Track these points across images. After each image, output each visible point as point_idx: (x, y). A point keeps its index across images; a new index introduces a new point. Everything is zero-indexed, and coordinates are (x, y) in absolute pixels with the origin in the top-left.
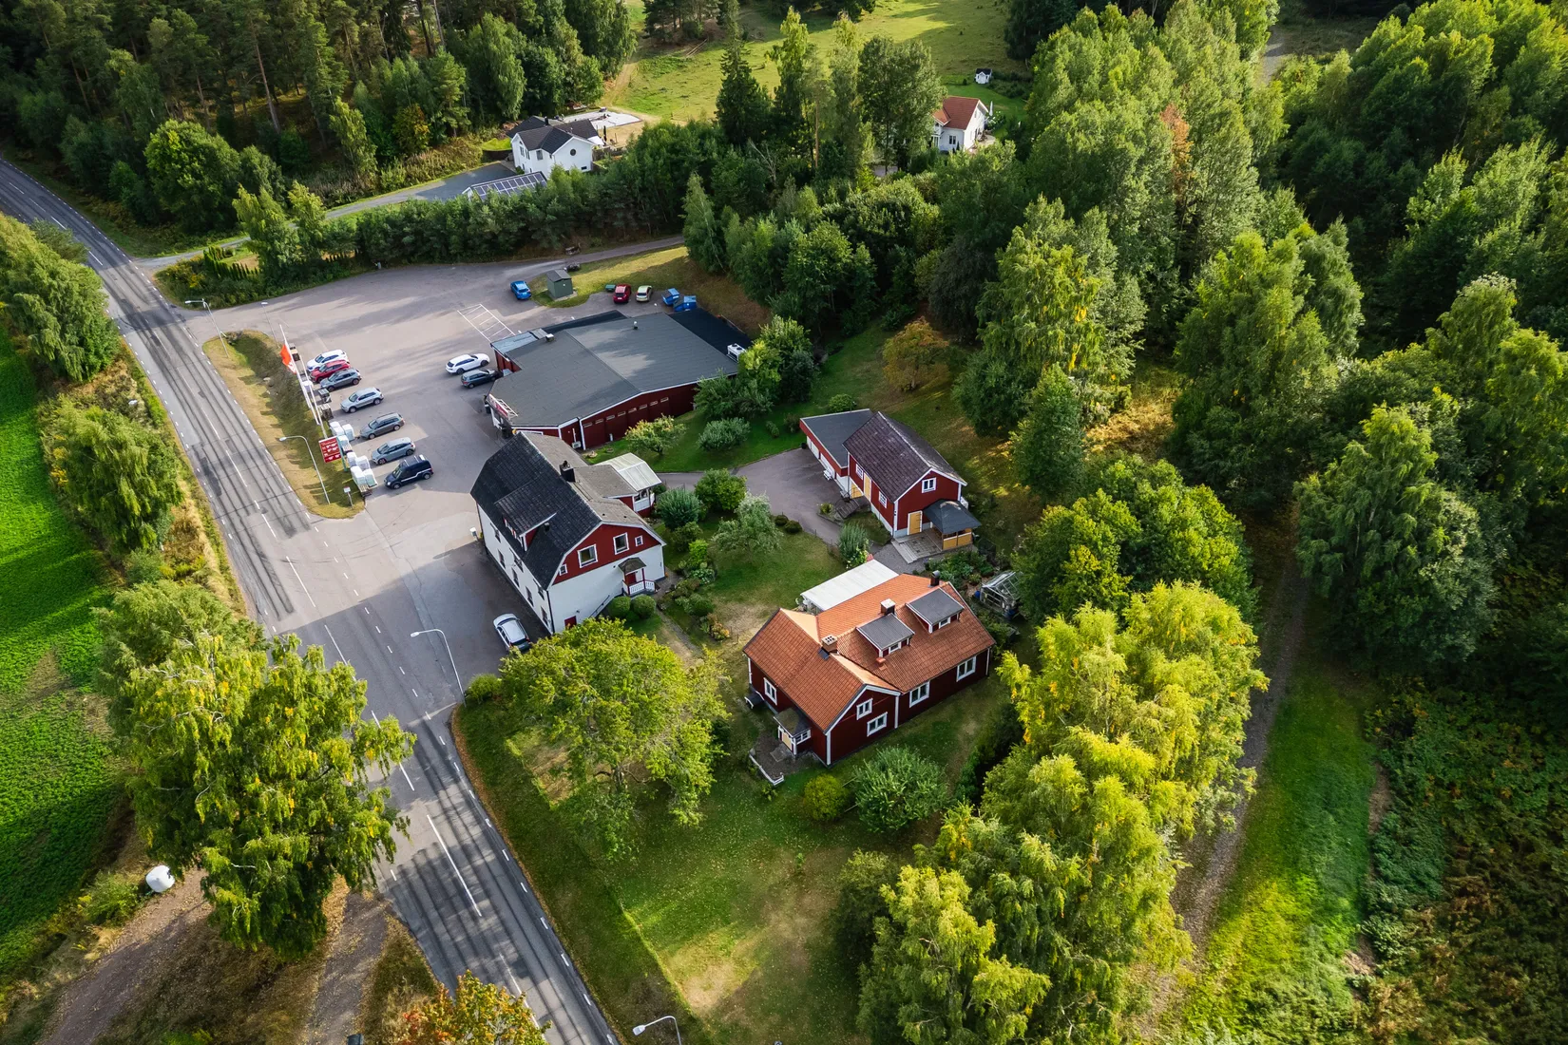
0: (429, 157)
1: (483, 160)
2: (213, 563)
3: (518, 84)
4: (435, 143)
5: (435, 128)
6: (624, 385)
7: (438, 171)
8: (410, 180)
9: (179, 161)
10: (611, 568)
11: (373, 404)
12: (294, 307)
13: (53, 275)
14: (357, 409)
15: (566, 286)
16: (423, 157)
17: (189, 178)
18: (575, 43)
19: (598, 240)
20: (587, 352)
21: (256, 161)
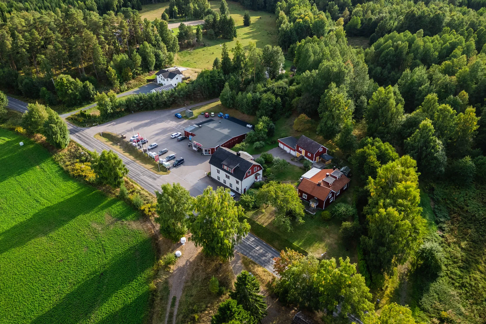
0: (132, 82)
1: (147, 82)
2: (139, 188)
3: (153, 59)
4: (133, 78)
5: (134, 73)
6: (226, 136)
7: (136, 86)
8: (129, 88)
9: (67, 86)
10: (253, 176)
11: (156, 147)
12: (114, 125)
13: (57, 118)
14: (152, 149)
15: (191, 114)
16: (131, 82)
17: (70, 91)
18: (165, 48)
19: (192, 102)
20: (213, 129)
21: (88, 85)
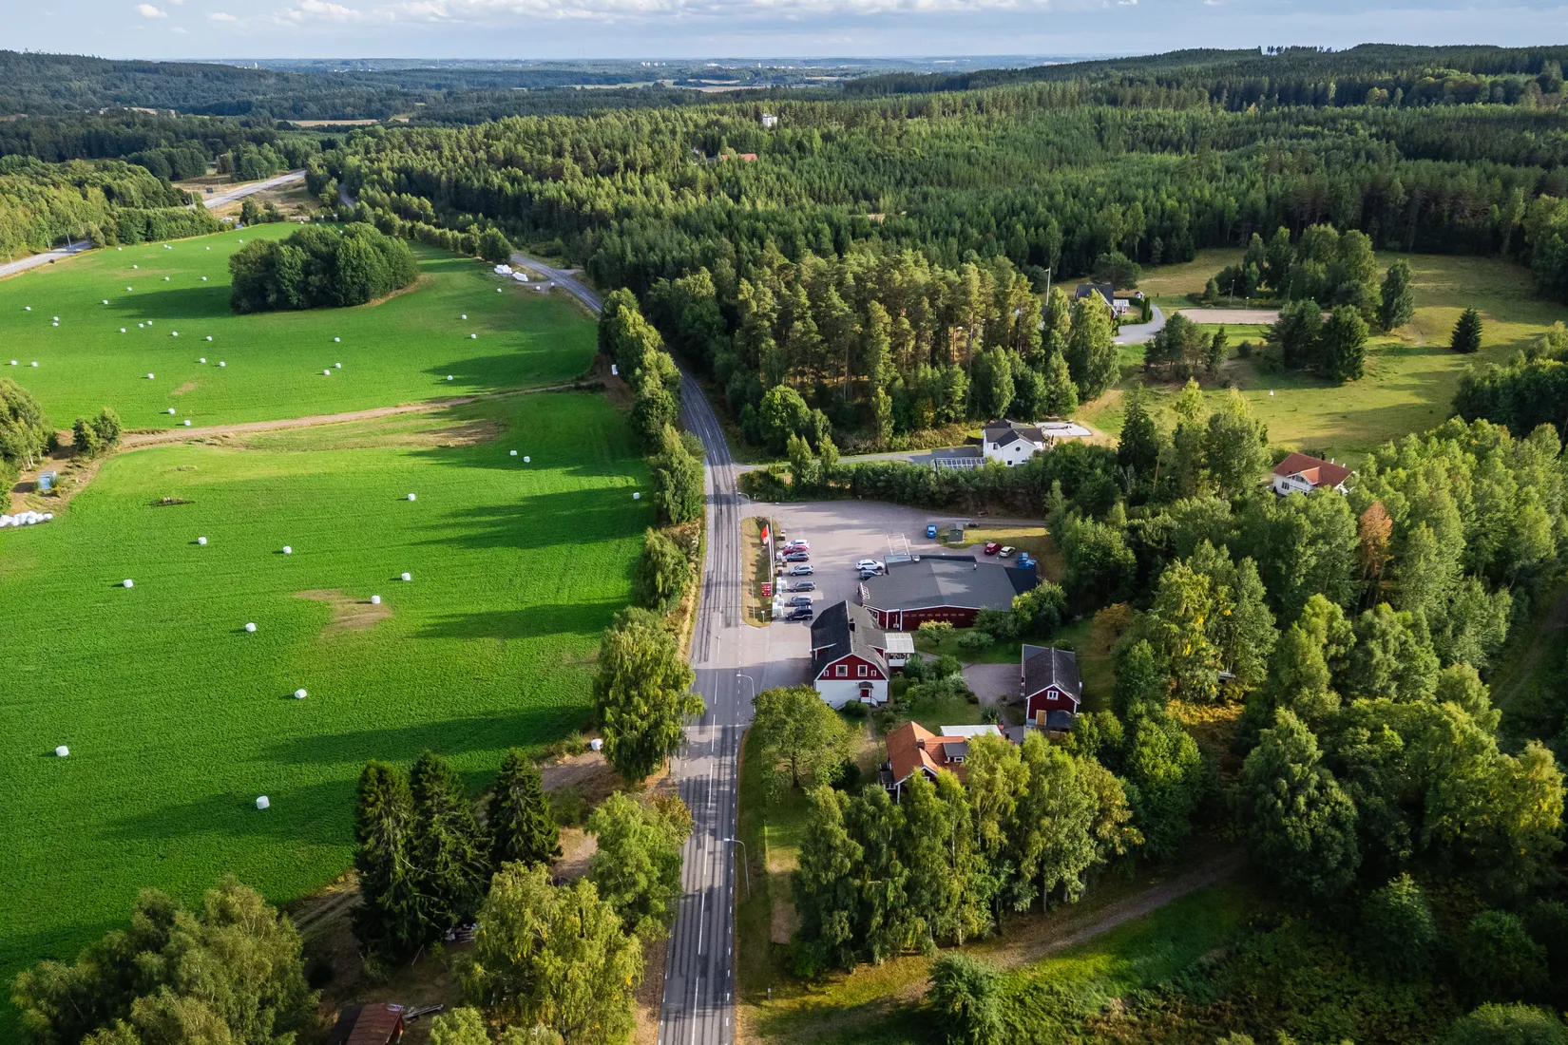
0: (928, 434)
1: (965, 442)
2: (686, 628)
3: (1007, 395)
4: (936, 425)
5: (939, 416)
6: (940, 598)
7: (930, 444)
8: (911, 446)
9: (776, 410)
10: (855, 683)
11: (806, 574)
12: (802, 510)
13: (680, 462)
14: (797, 575)
15: (957, 534)
16: (925, 433)
17: (778, 422)
18: (1065, 373)
19: (1001, 511)
20: (933, 575)
21: (818, 418)
